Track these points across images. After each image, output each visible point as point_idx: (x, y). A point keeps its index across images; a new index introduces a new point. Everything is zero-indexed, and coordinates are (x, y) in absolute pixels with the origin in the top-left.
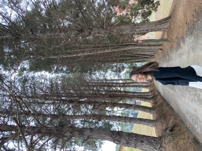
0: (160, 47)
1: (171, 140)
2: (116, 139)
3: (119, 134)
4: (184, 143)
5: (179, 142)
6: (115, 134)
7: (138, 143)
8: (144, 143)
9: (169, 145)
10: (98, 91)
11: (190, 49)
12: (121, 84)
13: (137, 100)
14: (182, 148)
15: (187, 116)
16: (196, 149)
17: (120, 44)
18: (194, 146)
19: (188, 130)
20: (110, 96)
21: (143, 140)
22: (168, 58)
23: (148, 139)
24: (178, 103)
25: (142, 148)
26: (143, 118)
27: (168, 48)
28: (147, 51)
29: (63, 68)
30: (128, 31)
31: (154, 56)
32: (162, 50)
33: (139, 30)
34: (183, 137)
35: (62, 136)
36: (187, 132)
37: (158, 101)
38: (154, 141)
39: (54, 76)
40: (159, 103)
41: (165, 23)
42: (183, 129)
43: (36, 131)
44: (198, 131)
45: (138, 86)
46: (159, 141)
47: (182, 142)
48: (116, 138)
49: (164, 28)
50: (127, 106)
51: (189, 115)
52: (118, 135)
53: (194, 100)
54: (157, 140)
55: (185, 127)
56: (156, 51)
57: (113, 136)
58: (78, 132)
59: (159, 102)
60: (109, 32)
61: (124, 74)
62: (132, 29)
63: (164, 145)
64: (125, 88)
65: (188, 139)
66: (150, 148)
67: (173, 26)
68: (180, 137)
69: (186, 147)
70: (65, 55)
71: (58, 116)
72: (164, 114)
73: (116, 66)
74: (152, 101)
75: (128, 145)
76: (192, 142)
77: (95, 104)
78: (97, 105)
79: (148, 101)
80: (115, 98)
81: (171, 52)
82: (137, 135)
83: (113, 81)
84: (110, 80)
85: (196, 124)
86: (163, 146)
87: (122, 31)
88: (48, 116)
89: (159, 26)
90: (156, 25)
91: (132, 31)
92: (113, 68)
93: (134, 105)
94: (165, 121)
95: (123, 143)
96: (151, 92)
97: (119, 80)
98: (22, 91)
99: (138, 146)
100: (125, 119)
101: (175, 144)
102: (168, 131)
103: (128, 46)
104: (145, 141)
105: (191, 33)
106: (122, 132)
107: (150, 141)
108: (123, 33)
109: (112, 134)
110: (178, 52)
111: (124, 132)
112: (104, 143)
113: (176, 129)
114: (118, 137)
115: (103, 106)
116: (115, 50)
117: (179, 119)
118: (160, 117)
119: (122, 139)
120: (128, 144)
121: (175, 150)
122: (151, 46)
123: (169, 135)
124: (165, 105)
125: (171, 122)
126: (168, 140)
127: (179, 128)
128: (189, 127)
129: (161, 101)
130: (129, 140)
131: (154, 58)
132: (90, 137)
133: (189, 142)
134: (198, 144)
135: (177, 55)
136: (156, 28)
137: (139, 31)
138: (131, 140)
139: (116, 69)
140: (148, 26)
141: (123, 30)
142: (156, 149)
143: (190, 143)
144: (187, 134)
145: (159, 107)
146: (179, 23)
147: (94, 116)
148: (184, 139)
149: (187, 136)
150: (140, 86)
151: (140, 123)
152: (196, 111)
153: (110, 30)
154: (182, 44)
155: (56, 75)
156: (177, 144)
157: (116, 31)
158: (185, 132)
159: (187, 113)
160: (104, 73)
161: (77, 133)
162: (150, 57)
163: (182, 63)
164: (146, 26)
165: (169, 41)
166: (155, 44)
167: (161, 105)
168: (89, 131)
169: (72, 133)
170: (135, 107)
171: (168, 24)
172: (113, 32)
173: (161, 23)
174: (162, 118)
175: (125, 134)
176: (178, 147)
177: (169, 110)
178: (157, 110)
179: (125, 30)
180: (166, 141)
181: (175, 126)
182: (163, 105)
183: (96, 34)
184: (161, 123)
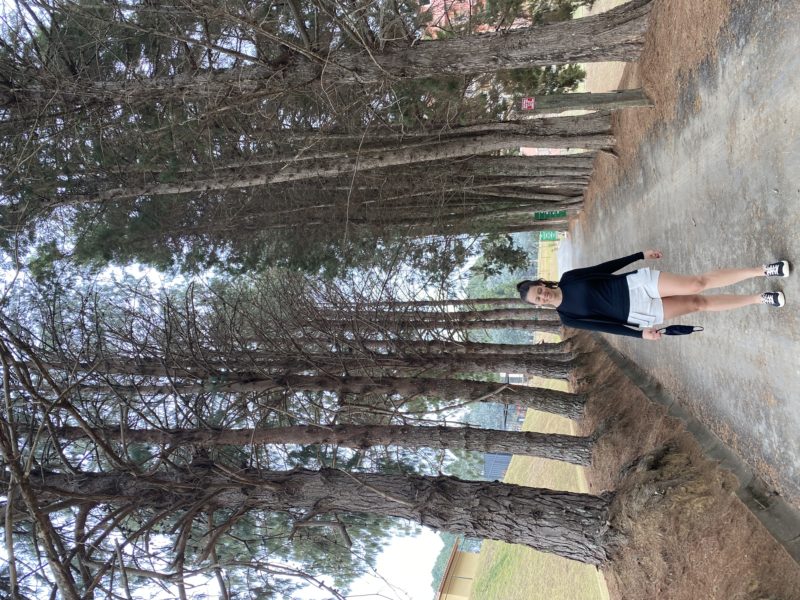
0: (609, 142)
1: (656, 499)
2: (430, 510)
3: (443, 487)
4: (708, 510)
5: (688, 505)
6: (424, 487)
7: (519, 521)
8: (545, 519)
9: (645, 522)
10: (363, 342)
11: (737, 102)
12: (454, 318)
13: (515, 372)
14: (699, 530)
15: (720, 395)
16: (761, 527)
17: (447, 129)
18: (749, 514)
19: (722, 457)
20: (410, 360)
21: (539, 506)
22: (641, 181)
23: (562, 503)
24: (680, 357)
25: (536, 540)
26: (539, 431)
27: (640, 135)
28: (556, 168)
30: (477, 61)
31: (581, 195)
32: (616, 154)
33: (525, 53)
34: (702, 488)
35: (207, 507)
36: (718, 467)
37: (599, 372)
38: (586, 508)
39: (179, 286)
40: (600, 379)
41: (632, 22)
42: (703, 459)
43: (98, 490)
44: (771, 445)
45: (519, 321)
46: (607, 508)
47: (698, 505)
48: (431, 506)
49: (627, 43)
50: (476, 390)
51: (730, 388)
52: (438, 491)
53: (754, 318)
54: (598, 507)
55: (709, 448)
56: (591, 169)
57: (420, 496)
58: (272, 488)
59: (602, 373)
60: (400, 65)
61: (463, 276)
62: (496, 49)
63: (628, 524)
64: (468, 331)
65: (723, 491)
66: (568, 539)
67: (663, 30)
68: (691, 489)
69: (717, 521)
70: (221, 182)
71: (196, 435)
72: (625, 411)
73: (432, 248)
74: (576, 376)
75: (481, 531)
76: (740, 501)
77: (348, 387)
78: (355, 391)
79: (558, 375)
80: (429, 365)
81: (652, 149)
82: (514, 490)
83: (420, 309)
85: (758, 419)
86: (620, 528)
87: (456, 61)
88: (152, 437)
89: (607, 33)
90: (595, 32)
91: (494, 60)
93: (504, 384)
94: (630, 438)
95: (461, 522)
96: (569, 344)
97: (444, 303)
98: (48, 342)
99: (521, 531)
100: (466, 437)
101: (670, 514)
102: (641, 469)
103: (479, 138)
104: (551, 510)
105: (746, 29)
106: (453, 478)
107: (567, 512)
108: (456, 68)
109: (416, 487)
110: (687, 134)
111: (462, 481)
113: (674, 462)
114: (439, 498)
115: (378, 391)
116: (425, 156)
117: (684, 422)
118: (609, 426)
119: (456, 508)
120: (479, 526)
121: (670, 538)
123: (644, 484)
124: (627, 379)
125: (651, 439)
126: (643, 501)
127: (685, 455)
128: (730, 442)
129: (612, 369)
130: (486, 510)
131: (581, 202)
132: (324, 505)
133: (729, 503)
134: (767, 506)
135: (681, 150)
136: (596, 45)
137: (522, 60)
138: (490, 511)
139: (433, 261)
140: (560, 37)
141: (459, 57)
142: (593, 540)
143: (734, 505)
144: (718, 476)
145: (602, 389)
146: (689, 6)
147: (341, 429)
148: (707, 493)
149: (720, 483)
150: (525, 324)
151: (528, 451)
152: (760, 363)
153: (404, 59)
154: (701, 94)
155: (188, 280)
156: (680, 513)
157: (427, 62)
158: (712, 466)
159: (720, 384)
160: (384, 276)
161: (271, 491)
162: (565, 202)
163: (704, 178)
164: (552, 36)
165: (647, 101)
166: (590, 130)
167: (613, 382)
168: (318, 481)
169: (250, 492)
170: (506, 392)
171: (644, 24)
172: (415, 63)
173: (616, 20)
174: (617, 426)
175: (466, 489)
176: (682, 526)
177: (644, 396)
178: (594, 403)
179: (467, 56)
180: (636, 507)
181: (668, 450)
182: (617, 381)
183: (343, 76)
184: (610, 448)
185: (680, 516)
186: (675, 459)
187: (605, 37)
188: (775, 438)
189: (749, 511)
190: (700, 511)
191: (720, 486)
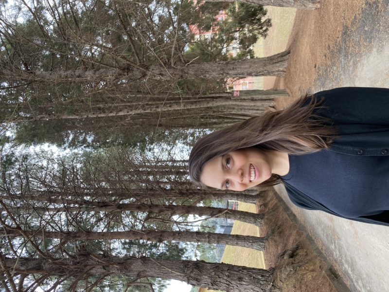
0: (272, 104)
1: (292, 273)
2: (192, 277)
3: (198, 266)
4: (314, 279)
5: (305, 276)
6: (189, 266)
7: (232, 282)
8: (244, 281)
9: (287, 283)
10: (158, 183)
13: (231, 200)
14: (310, 288)
15: (318, 228)
16: (334, 289)
17: (201, 95)
18: (330, 282)
19: (320, 253)
20: (182, 194)
21: (241, 275)
23: (251, 274)
25: (240, 291)
28: (249, 109)
29: (88, 138)
30: (214, 74)
33: (235, 72)
34: (312, 268)
35: (85, 275)
36: (318, 258)
37: (269, 202)
38: (262, 276)
39: (67, 154)
40: (270, 206)
41: (281, 63)
42: (312, 253)
43: (31, 267)
44: (336, 255)
46: (271, 276)
47: (309, 276)
48: (192, 275)
49: (279, 71)
50: (213, 212)
51: (321, 227)
52: (196, 268)
54: (268, 275)
55: (315, 248)
57: (188, 270)
58: (117, 266)
59: (271, 203)
60: (180, 73)
62: (223, 70)
63: (280, 284)
65: (320, 270)
66: (254, 290)
67: (293, 69)
68: (307, 268)
69: (317, 284)
71: (78, 235)
72: (280, 225)
74: (259, 202)
75: (215, 287)
76: (326, 276)
77: (152, 210)
78: (155, 212)
79: (251, 202)
80: (190, 196)
82: (230, 267)
84: (181, 161)
85: (332, 243)
86: (277, 286)
87: (205, 73)
88: (54, 235)
89: (270, 66)
90: (265, 66)
91: (222, 74)
92: (186, 138)
93: (226, 209)
94: (282, 239)
95: (206, 283)
99: (233, 287)
100: (208, 237)
101: (298, 280)
102: (286, 257)
103: (215, 100)
104: (246, 277)
107: (254, 278)
108: (205, 76)
109: (186, 267)
111: (207, 263)
112: (168, 284)
113: (300, 254)
114: (196, 271)
115: (166, 212)
116: (191, 106)
117: (305, 234)
118: (273, 232)
119: (204, 276)
120: (214, 284)
121: (298, 291)
122: (256, 100)
123: (287, 265)
124: (281, 208)
125: (291, 241)
126: (287, 273)
127: (305, 250)
128: (322, 248)
129: (275, 201)
130: (217, 277)
132: (142, 274)
133: (322, 276)
134: (337, 278)
136: (266, 71)
137: (234, 74)
138: (219, 278)
139: (193, 141)
140: (250, 66)
141: (207, 72)
142: (265, 291)
143: (324, 277)
144: (318, 262)
145: (271, 212)
146: (303, 64)
147: (149, 233)
148: (313, 270)
149: (319, 266)
151: (237, 244)
153: (182, 71)
155: (71, 151)
157: (192, 73)
158: (316, 257)
159: (318, 224)
160: (169, 148)
161: (116, 268)
164: (247, 66)
165: (287, 95)
166: (264, 98)
167: (275, 208)
168: (139, 263)
169: (107, 268)
170: (227, 213)
171: (286, 64)
172: (187, 73)
173: (274, 61)
174: (276, 233)
175: (209, 267)
176: (303, 286)
177: (288, 218)
178: (267, 219)
179: (210, 72)
180: (284, 276)
181: (298, 247)
182: (277, 208)
183: (155, 76)
184: (274, 243)
185: (302, 281)
186: (301, 252)
187: (269, 68)
188: (338, 253)
189: (329, 280)
190: (310, 279)
191: (319, 267)
